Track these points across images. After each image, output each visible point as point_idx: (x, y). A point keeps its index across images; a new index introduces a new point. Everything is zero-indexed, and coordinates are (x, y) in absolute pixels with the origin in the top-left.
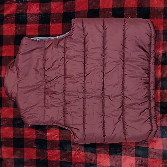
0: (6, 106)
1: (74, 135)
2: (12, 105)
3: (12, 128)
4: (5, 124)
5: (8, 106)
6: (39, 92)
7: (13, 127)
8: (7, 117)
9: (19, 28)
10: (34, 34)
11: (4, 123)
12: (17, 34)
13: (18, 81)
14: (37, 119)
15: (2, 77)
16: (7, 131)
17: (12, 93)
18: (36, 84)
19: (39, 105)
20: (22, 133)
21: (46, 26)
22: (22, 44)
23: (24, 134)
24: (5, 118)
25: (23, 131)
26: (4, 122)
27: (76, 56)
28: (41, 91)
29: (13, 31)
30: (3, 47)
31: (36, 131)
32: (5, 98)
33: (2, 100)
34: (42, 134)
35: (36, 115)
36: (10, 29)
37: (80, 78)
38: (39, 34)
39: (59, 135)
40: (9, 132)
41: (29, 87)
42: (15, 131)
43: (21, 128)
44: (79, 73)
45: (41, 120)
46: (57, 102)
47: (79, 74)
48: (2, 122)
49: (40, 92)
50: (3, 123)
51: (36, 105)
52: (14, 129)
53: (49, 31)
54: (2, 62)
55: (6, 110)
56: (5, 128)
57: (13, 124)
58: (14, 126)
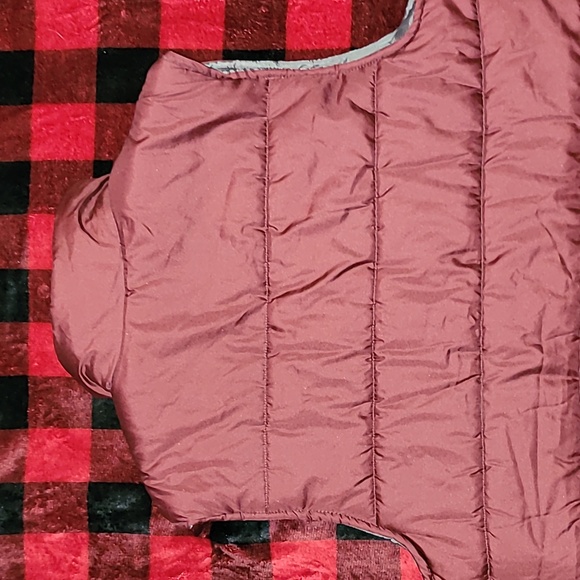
0: (49, 423)
1: (432, 572)
2: (81, 415)
3: (85, 535)
4: (47, 515)
5: (61, 421)
6: (236, 350)
7: (90, 529)
8: (57, 477)
9: (123, 13)
10: (204, 46)
11: (41, 511)
12: (112, 43)
13: (129, 292)
14: (233, 493)
15: (27, 272)
16: (59, 554)
17: (96, 352)
18: (223, 307)
19: (239, 416)
20: (138, 563)
21: (267, 7)
22: (150, 94)
23: (147, 568)
24: (46, 486)
25: (147, 552)
26: (43, 505)
27: (439, 161)
28: (250, 345)
29: (89, 29)
30: (36, 110)
31: (214, 551)
32: (46, 380)
33: (27, 388)
34: (246, 562)
35: (223, 470)
36: (75, 19)
37: (461, 273)
38: (230, 46)
39: (335, 570)
40: (71, 557)
41: (187, 320)
42: (102, 551)
43: (135, 536)
44: (454, 249)
45: (255, 493)
46: (337, 402)
47: (453, 253)
48: (32, 503)
49: (242, 350)
50: (39, 511)
51: (223, 416)
52: (93, 543)
53: (282, 30)
54: (28, 189)
55: (51, 444)
56: (48, 538)
57: (93, 517)
58: (96, 524)
